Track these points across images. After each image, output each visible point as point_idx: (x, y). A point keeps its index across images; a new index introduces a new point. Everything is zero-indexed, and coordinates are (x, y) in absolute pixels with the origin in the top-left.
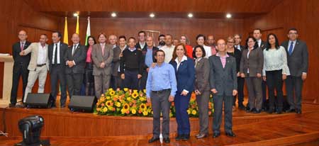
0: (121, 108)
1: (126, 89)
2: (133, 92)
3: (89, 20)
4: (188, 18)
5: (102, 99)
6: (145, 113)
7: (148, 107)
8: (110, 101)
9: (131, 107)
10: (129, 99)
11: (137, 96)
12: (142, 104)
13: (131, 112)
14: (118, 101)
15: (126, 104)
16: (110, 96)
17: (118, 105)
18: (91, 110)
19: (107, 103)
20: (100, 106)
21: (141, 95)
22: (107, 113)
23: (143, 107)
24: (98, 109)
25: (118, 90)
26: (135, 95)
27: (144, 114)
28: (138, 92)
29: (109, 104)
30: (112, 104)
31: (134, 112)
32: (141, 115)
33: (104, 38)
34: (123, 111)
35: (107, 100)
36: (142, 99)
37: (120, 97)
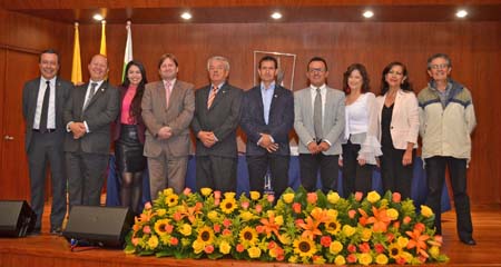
0: (193, 237)
1: (206, 191)
2: (223, 198)
3: (128, 28)
4: (362, 20)
5: (146, 216)
6: (254, 253)
7: (261, 237)
8: (166, 221)
9: (217, 235)
10: (212, 215)
11: (235, 207)
12: (247, 229)
13: (217, 250)
14: (186, 220)
15: (207, 228)
16: (167, 207)
17: (186, 230)
18: (118, 243)
19: (157, 225)
20: (140, 234)
21: (245, 206)
22: (157, 250)
23: (248, 236)
24: (136, 241)
25: (187, 191)
26: (229, 206)
27: (251, 255)
28: (237, 198)
29: (162, 228)
30: (169, 228)
31: (225, 248)
32: (244, 256)
33: (173, 68)
34: (198, 246)
35: (157, 218)
36: (247, 215)
37: (191, 210)
